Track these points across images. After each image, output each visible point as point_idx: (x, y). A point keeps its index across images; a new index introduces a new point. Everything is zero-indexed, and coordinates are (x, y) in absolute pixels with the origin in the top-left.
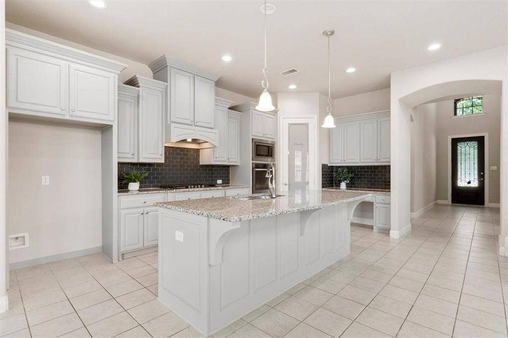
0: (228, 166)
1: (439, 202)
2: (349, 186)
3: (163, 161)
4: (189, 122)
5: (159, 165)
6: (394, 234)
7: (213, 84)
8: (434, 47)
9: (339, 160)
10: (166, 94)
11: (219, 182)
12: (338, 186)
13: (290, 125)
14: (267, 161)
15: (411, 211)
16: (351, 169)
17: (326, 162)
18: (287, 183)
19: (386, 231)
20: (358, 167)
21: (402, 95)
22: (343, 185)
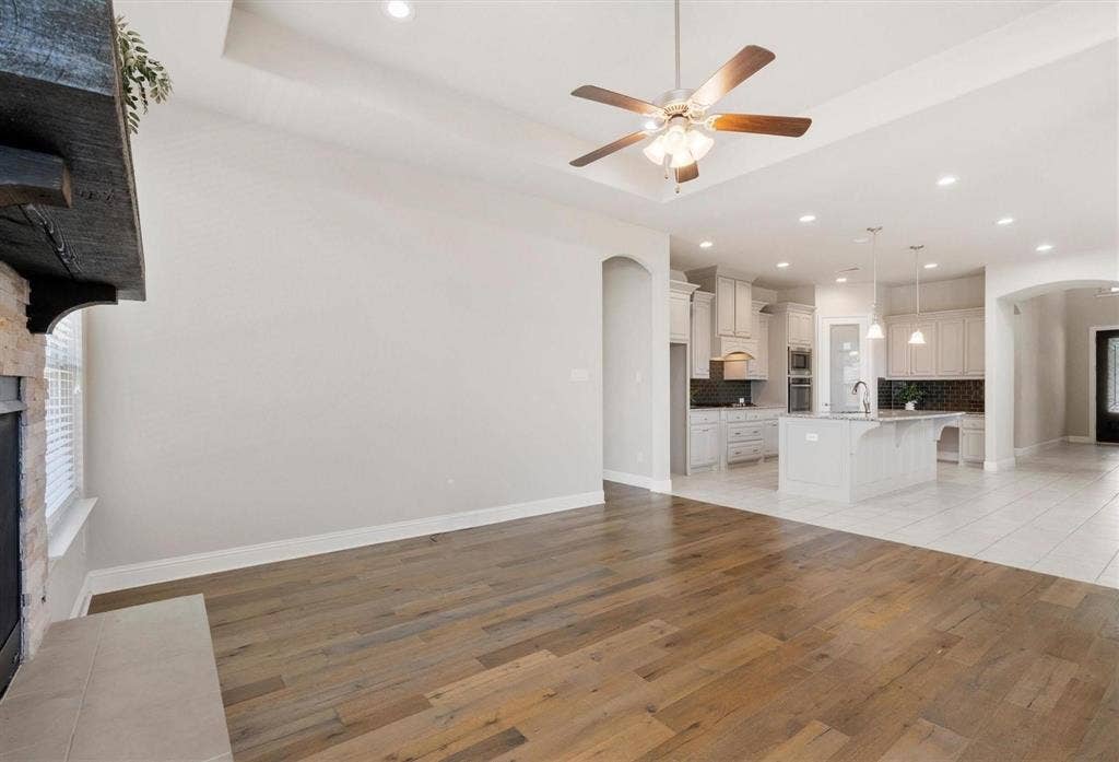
0: (749, 382)
1: (1072, 439)
2: (917, 407)
3: (708, 377)
4: (731, 333)
5: (704, 381)
6: (990, 466)
7: (750, 285)
8: (1044, 248)
9: (904, 372)
10: (713, 305)
11: (742, 400)
12: (902, 407)
13: (833, 327)
14: (805, 375)
15: (1015, 447)
16: (921, 385)
17: (882, 376)
18: (829, 403)
19: (978, 464)
20: (936, 381)
21: (1004, 293)
22: (910, 406)
